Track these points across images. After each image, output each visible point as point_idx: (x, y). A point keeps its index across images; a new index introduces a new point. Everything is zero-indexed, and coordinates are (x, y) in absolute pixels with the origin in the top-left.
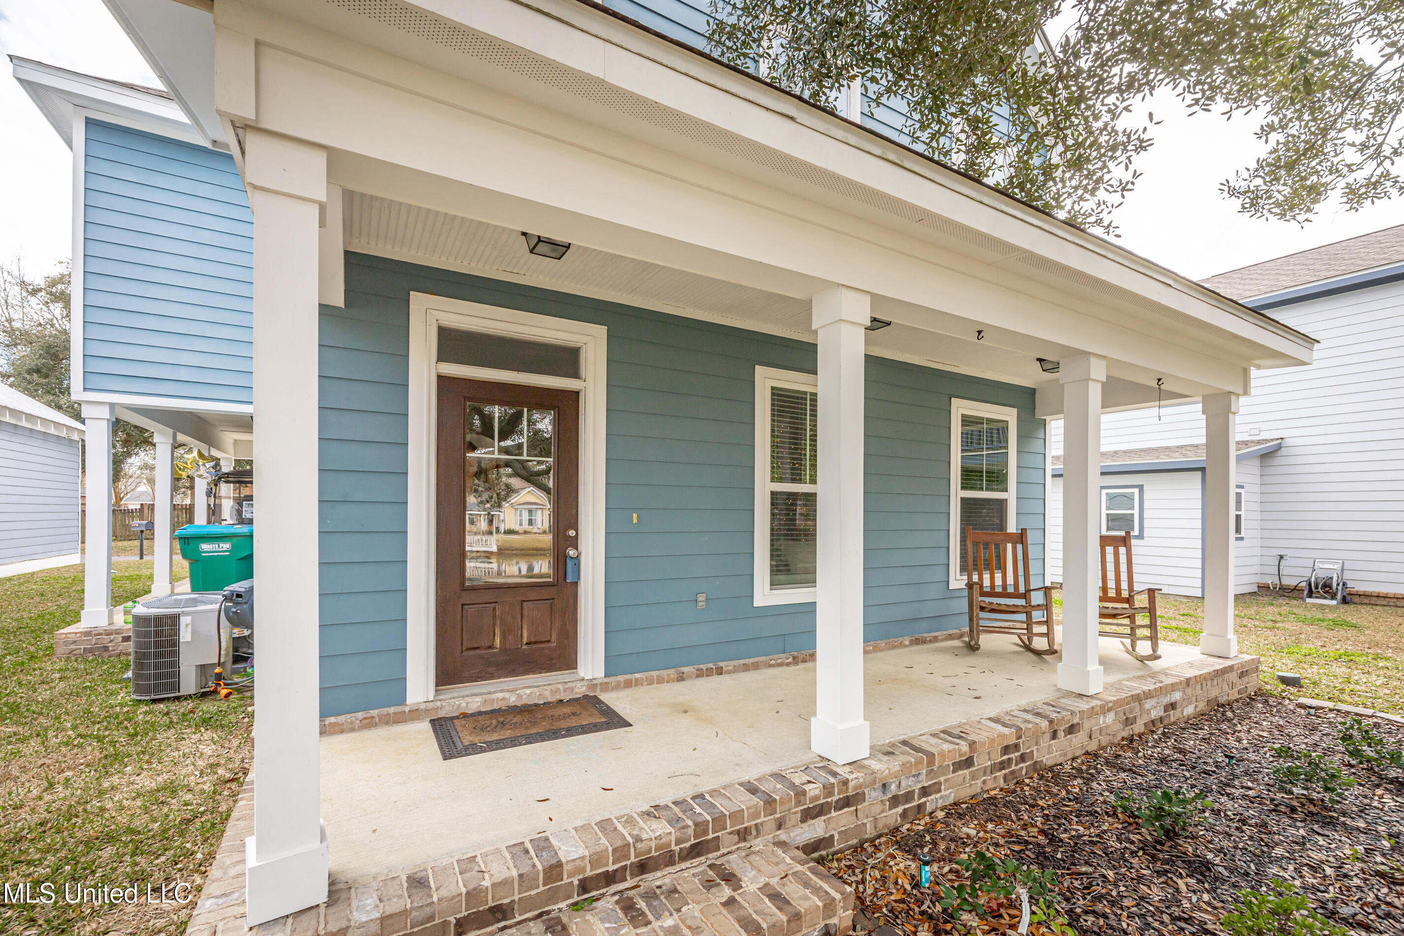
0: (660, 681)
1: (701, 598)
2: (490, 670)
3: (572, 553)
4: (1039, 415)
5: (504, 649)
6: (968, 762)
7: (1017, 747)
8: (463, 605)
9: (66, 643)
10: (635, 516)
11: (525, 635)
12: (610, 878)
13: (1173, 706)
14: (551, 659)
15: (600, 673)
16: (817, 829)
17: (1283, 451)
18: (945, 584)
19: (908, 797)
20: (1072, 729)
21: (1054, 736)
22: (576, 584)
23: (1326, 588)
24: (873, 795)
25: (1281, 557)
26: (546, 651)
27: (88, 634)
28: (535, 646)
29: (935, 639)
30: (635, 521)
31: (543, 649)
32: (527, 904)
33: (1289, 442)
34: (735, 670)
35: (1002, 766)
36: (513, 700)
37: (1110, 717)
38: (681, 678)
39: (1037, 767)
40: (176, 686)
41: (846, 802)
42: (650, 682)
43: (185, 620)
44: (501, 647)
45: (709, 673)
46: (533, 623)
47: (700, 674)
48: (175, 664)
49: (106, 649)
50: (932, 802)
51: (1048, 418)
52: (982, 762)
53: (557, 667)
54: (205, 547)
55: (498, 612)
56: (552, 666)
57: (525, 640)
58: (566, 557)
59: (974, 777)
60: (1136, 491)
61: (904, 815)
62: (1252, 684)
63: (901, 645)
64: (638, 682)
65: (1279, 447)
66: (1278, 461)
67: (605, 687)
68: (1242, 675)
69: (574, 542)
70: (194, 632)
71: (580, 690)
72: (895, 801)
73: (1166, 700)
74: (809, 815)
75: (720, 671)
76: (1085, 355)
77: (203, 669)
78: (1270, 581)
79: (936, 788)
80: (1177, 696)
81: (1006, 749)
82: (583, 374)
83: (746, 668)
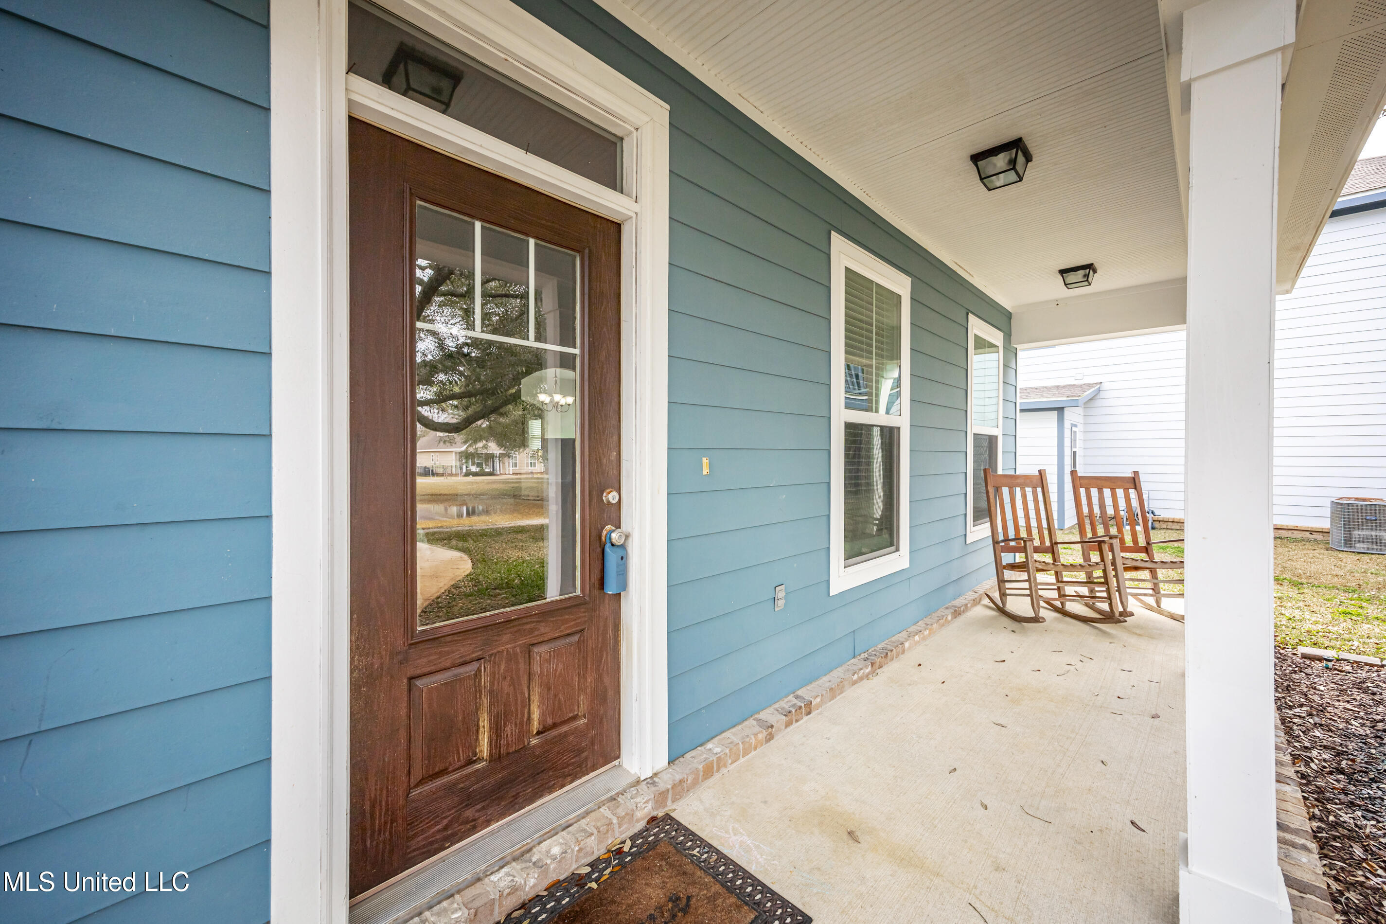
1: (780, 594)
2: (469, 813)
3: (612, 535)
4: (1013, 343)
5: (496, 758)
8: (411, 679)
10: (705, 461)
11: (535, 716)
14: (580, 751)
17: (1101, 395)
18: (962, 539)
22: (619, 595)
26: (571, 738)
28: (554, 733)
30: (706, 471)
31: (565, 735)
33: (1106, 386)
44: (491, 755)
46: (549, 689)
51: (1019, 347)
53: (590, 764)
55: (484, 680)
56: (580, 766)
57: (535, 726)
58: (603, 545)
65: (1099, 390)
66: (1096, 403)
67: (676, 787)
69: (615, 514)
71: (642, 808)
75: (808, 707)
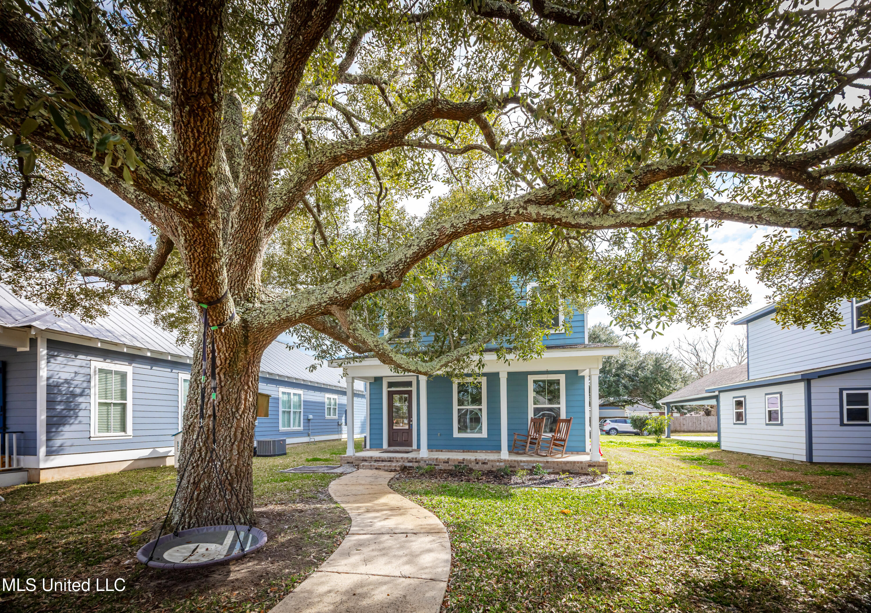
1: (439, 434)
11: (404, 439)
19: (431, 465)
22: (412, 429)
58: (410, 424)
60: (778, 395)
69: (412, 421)
72: (427, 464)
82: (413, 386)
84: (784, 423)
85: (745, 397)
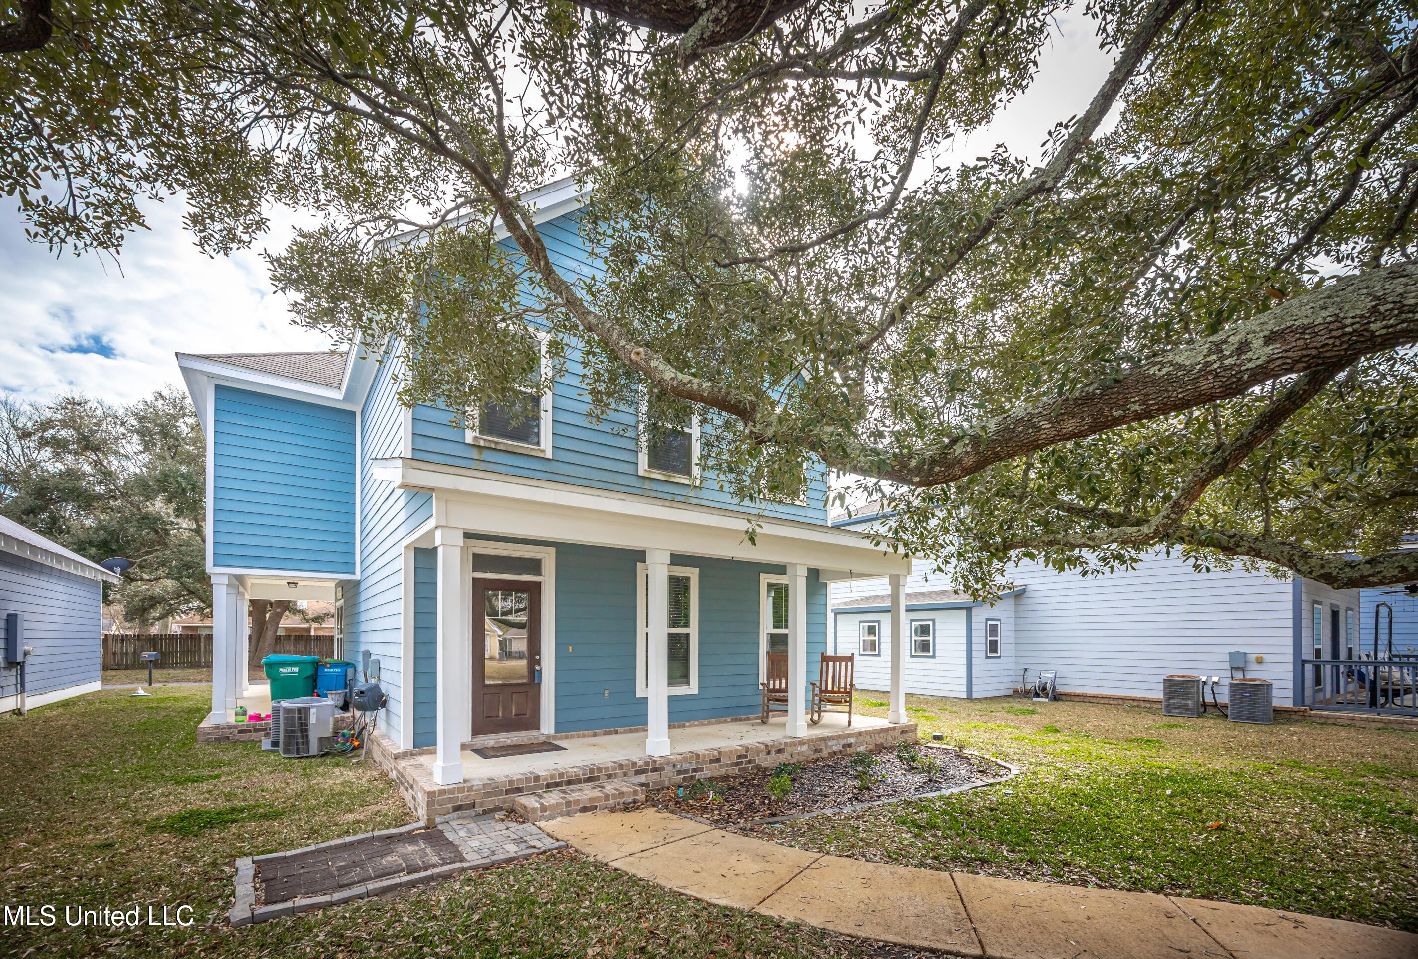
0: (584, 736)
1: (607, 692)
2: (497, 728)
3: (538, 667)
4: (822, 580)
5: (504, 718)
6: (718, 760)
7: (746, 756)
8: (484, 694)
9: (204, 734)
10: (570, 648)
11: (514, 711)
12: (557, 785)
13: (849, 745)
14: (527, 724)
15: (552, 731)
16: (642, 779)
17: (1027, 595)
19: (686, 772)
20: (779, 751)
21: (769, 753)
22: (539, 684)
23: (1042, 691)
24: (668, 768)
25: (1026, 670)
26: (524, 720)
27: (217, 728)
28: (519, 717)
29: (748, 719)
30: (571, 650)
31: (523, 718)
32: (528, 789)
33: (1030, 588)
34: (625, 732)
35: (737, 764)
36: (509, 742)
37: (804, 748)
38: (595, 735)
39: (758, 768)
40: (307, 750)
41: (655, 770)
42: (579, 737)
43: (313, 711)
44: (502, 718)
45: (610, 733)
46: (518, 705)
47: (605, 734)
48: (307, 737)
49: (228, 738)
50: (698, 775)
51: (828, 582)
52: (724, 760)
53: (530, 727)
54: (282, 670)
55: (500, 699)
56: (527, 727)
57: (514, 713)
58: (534, 670)
59: (721, 767)
60: (931, 623)
61: (684, 779)
62: (910, 738)
63: (726, 722)
64: (572, 737)
65: (1024, 591)
66: (1024, 601)
67: (555, 738)
68: (902, 732)
69: (539, 662)
70: (317, 718)
71: (542, 739)
72: (679, 773)
73: (845, 741)
74: (638, 773)
75: (616, 732)
76: (795, 564)
77: (321, 739)
78: (1019, 687)
79: (701, 770)
80: (852, 740)
81: (739, 757)
82: (543, 572)
83: (631, 731)
84: (937, 654)
85: (879, 622)
